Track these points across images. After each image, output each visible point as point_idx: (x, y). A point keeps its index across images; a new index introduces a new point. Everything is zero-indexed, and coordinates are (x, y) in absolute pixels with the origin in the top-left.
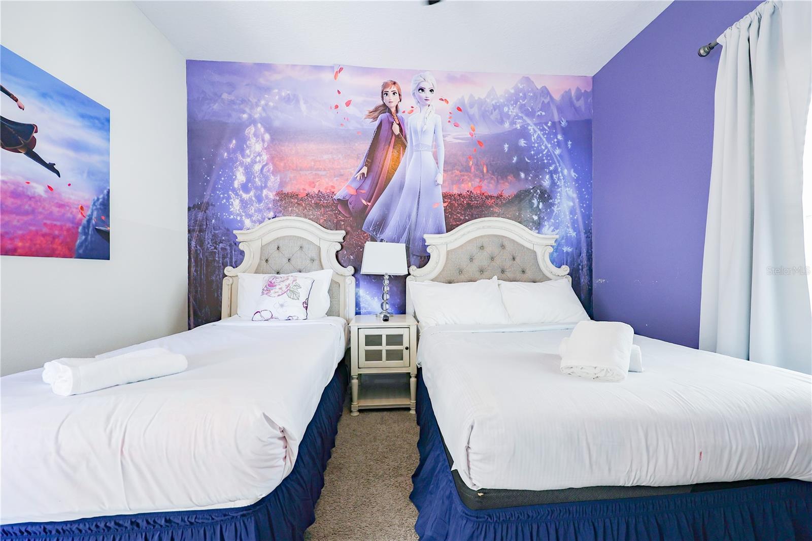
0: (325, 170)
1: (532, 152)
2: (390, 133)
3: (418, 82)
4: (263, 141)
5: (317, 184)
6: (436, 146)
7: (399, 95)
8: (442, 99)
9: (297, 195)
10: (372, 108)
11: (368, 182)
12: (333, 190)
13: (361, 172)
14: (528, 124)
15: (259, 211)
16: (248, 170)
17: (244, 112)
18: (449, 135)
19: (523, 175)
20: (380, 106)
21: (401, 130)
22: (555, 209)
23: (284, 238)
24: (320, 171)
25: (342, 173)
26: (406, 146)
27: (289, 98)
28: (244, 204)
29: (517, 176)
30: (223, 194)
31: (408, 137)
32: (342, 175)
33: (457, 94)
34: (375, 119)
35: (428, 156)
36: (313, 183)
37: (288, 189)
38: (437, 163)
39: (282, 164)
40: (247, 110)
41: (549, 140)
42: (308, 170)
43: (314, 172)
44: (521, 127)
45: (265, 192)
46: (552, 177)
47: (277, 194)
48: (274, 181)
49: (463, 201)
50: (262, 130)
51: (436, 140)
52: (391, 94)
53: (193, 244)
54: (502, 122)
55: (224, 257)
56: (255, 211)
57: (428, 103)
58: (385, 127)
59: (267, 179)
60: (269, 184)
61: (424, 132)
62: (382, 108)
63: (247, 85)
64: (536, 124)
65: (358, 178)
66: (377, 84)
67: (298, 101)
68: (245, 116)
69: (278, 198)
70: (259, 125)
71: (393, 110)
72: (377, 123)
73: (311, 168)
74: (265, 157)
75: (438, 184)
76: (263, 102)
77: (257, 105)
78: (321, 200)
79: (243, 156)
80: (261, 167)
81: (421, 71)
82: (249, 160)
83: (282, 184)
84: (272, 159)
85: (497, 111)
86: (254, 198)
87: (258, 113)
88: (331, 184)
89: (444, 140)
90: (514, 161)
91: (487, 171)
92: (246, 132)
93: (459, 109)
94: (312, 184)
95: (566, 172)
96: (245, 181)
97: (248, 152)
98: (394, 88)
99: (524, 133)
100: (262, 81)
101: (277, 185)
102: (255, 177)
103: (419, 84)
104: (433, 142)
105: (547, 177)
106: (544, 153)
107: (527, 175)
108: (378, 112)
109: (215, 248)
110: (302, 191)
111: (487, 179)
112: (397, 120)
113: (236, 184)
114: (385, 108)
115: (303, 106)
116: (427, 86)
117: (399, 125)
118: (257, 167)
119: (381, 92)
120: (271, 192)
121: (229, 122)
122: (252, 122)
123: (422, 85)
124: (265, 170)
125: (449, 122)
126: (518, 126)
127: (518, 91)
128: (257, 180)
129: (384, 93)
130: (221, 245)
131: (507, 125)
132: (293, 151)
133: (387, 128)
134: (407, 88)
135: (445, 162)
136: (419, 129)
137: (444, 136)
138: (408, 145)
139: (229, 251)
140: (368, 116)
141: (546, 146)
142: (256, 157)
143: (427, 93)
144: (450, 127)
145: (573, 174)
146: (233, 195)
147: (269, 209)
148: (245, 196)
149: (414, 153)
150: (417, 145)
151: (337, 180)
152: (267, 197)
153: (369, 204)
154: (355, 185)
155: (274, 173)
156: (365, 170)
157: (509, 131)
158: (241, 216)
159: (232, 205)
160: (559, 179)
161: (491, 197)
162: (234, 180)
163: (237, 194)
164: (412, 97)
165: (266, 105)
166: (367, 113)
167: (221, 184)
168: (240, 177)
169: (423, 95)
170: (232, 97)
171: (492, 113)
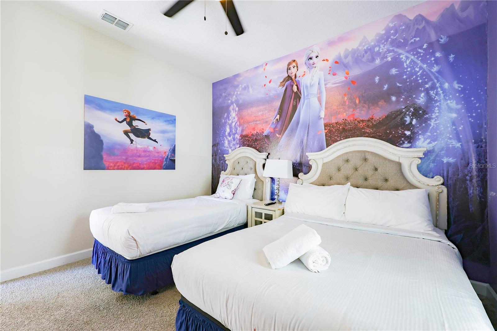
0: (259, 121)
1: (405, 77)
2: (292, 91)
3: (308, 55)
4: (236, 111)
5: (256, 128)
6: (320, 92)
7: (297, 67)
8: (324, 60)
9: (248, 135)
10: (282, 80)
11: (280, 123)
12: (263, 131)
13: (276, 118)
14: (400, 54)
15: (234, 145)
16: (230, 126)
17: (229, 100)
18: (329, 83)
19: (394, 99)
20: (286, 77)
21: (298, 88)
22: (432, 123)
23: (240, 158)
24: (257, 121)
25: (267, 121)
26: (301, 98)
27: (245, 88)
28: (229, 142)
29: (388, 100)
30: (222, 138)
31: (302, 92)
32: (267, 122)
34: (283, 86)
35: (314, 101)
36: (254, 128)
37: (244, 133)
38: (320, 104)
39: (242, 121)
40: (230, 98)
41: (424, 61)
42: (252, 122)
43: (255, 123)
44: (391, 59)
45: (236, 135)
46: (428, 94)
47: (240, 136)
48: (239, 130)
49: (339, 127)
50: (235, 106)
51: (320, 88)
52: (292, 68)
53: (213, 161)
54: (373, 60)
55: (222, 167)
56: (233, 145)
57: (314, 65)
58: (289, 89)
59: (237, 129)
60: (238, 131)
61: (311, 86)
62: (287, 78)
63: (231, 87)
64: (408, 52)
65: (275, 122)
66: (285, 65)
67: (249, 88)
68: (230, 101)
69: (241, 138)
70: (234, 104)
71: (293, 78)
72: (284, 88)
73: (254, 121)
74: (236, 119)
75: (321, 118)
76: (236, 93)
77: (234, 95)
78: (257, 137)
79: (229, 121)
80: (235, 124)
81: (310, 47)
82: (230, 121)
83: (242, 131)
84: (239, 119)
85: (369, 53)
86: (232, 139)
87: (234, 98)
88: (262, 128)
89: (325, 87)
90: (385, 89)
91: (360, 102)
92: (230, 108)
93: (336, 62)
94: (254, 129)
95: (446, 85)
96: (229, 131)
97: (230, 118)
98: (294, 64)
99: (397, 62)
100: (236, 83)
101: (240, 132)
102: (233, 129)
103: (309, 55)
104: (318, 91)
105: (423, 95)
106: (419, 74)
107: (398, 97)
108: (285, 81)
109: (220, 163)
110: (250, 133)
111: (359, 108)
112: (295, 83)
113: (227, 134)
114: (289, 78)
115: (251, 90)
116: (313, 55)
117: (297, 85)
118: (234, 124)
119: (286, 69)
120: (238, 135)
121: (224, 105)
122: (232, 103)
123: (311, 56)
124: (236, 125)
125: (329, 73)
126: (389, 59)
127: (388, 30)
128: (233, 130)
129: (289, 69)
130: (221, 161)
131: (378, 61)
132: (247, 114)
133: (290, 88)
134: (302, 61)
135: (326, 103)
136: (309, 85)
137: (325, 85)
138: (302, 97)
139: (224, 164)
140: (280, 86)
141: (421, 66)
142: (233, 120)
144: (330, 77)
145: (456, 85)
146: (225, 139)
147: (237, 144)
148: (229, 138)
149: (306, 101)
150: (308, 95)
151: (265, 125)
152: (237, 138)
153: (280, 136)
154: (273, 126)
155: (239, 126)
156: (278, 117)
157: (380, 65)
158: (228, 148)
159: (225, 143)
160: (437, 94)
161: (363, 121)
162: (226, 131)
163: (227, 138)
164: (305, 65)
165: (237, 93)
166: (279, 84)
167: (222, 134)
168: (228, 130)
169: (311, 61)
170: (226, 94)
171: (364, 56)
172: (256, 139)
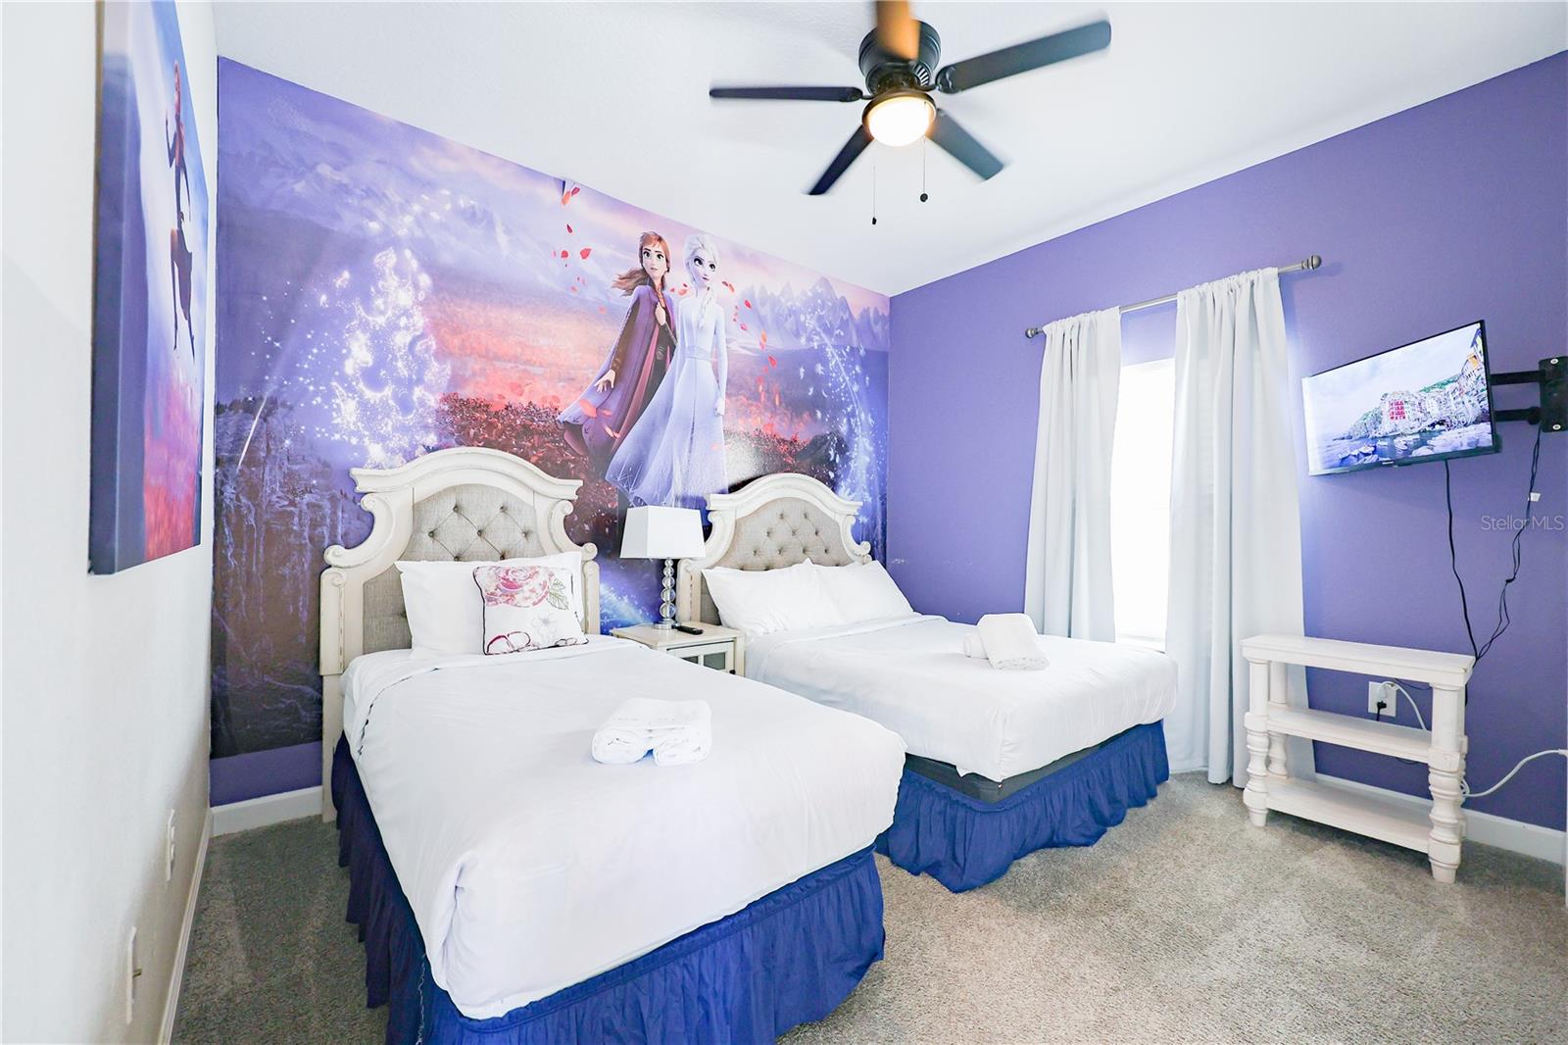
0: (541, 366)
1: (830, 385)
2: (652, 320)
3: (694, 247)
4: (416, 286)
5: (527, 389)
6: (717, 355)
7: (667, 261)
8: (725, 283)
9: (487, 406)
10: (624, 272)
11: (617, 397)
12: (555, 404)
13: (605, 378)
14: (826, 345)
15: (403, 429)
16: (380, 341)
17: (372, 217)
18: (734, 340)
19: (819, 414)
20: (638, 272)
21: (668, 318)
22: (852, 464)
23: (467, 486)
24: (532, 365)
25: (573, 376)
26: (675, 347)
27: (474, 214)
28: (368, 411)
29: (813, 415)
30: (316, 384)
31: (678, 332)
32: (573, 379)
33: (747, 281)
34: (630, 291)
35: (705, 368)
36: (520, 386)
37: (467, 393)
38: (718, 382)
39: (457, 341)
40: (380, 214)
41: (848, 371)
42: (510, 361)
43: (521, 367)
44: (818, 346)
45: (418, 392)
46: (849, 421)
47: (446, 399)
48: (438, 373)
50: (414, 264)
51: (716, 345)
52: (654, 255)
53: (229, 491)
54: (797, 335)
55: (314, 525)
56: (396, 429)
57: (707, 283)
58: (644, 309)
59: (422, 366)
60: (428, 377)
61: (700, 329)
62: (640, 276)
63: (379, 162)
64: (834, 346)
65: (600, 388)
66: (634, 232)
67: (491, 225)
68: (374, 226)
69: (446, 408)
70: (408, 253)
71: (657, 283)
72: (632, 299)
73: (515, 359)
74: (420, 321)
75: (719, 415)
76: (417, 208)
77: (404, 209)
78: (533, 421)
79: (368, 310)
80: (409, 339)
81: (698, 231)
82: (381, 320)
83: (456, 380)
84: (435, 326)
85: (793, 317)
86: (391, 402)
87: (404, 226)
88: (552, 393)
89: (727, 347)
90: (810, 394)
91: (780, 403)
92: (377, 259)
93: (748, 305)
94: (517, 388)
95: (863, 415)
96: (371, 363)
97: (379, 302)
98: (659, 247)
99: (819, 356)
100: (415, 163)
101: (444, 382)
102: (395, 358)
103: (695, 250)
104: (713, 347)
105: (845, 420)
106: (842, 387)
107: (823, 415)
108: (634, 281)
109: (292, 503)
110: (497, 400)
111: (780, 414)
112: (662, 300)
113: (349, 367)
114: (644, 277)
115: (502, 239)
116: (707, 259)
117: (665, 309)
118: (401, 339)
119: (639, 247)
120: (433, 393)
121: (336, 229)
122: (391, 242)
123: (700, 254)
124: (418, 347)
125: (735, 320)
126: (815, 345)
127: (816, 295)
128: (400, 364)
129: (644, 252)
130: (307, 497)
131: (803, 340)
132: (481, 321)
133: (648, 311)
134: (680, 253)
135: (729, 381)
136: (694, 320)
137: (727, 341)
138: (679, 345)
139: (328, 511)
140: (618, 285)
141: (844, 378)
142: (399, 317)
143: (705, 269)
144: (735, 328)
145: (871, 420)
146: (340, 390)
147: (426, 427)
148: (370, 395)
149: (687, 360)
150: (691, 348)
151: (563, 387)
152: (422, 403)
153: (618, 436)
154: (595, 400)
155: (442, 354)
156: (611, 376)
157: (805, 350)
158: (361, 437)
159: (339, 410)
160: (856, 425)
161: (784, 441)
162: (346, 356)
163: (350, 389)
164: (685, 268)
165: (425, 215)
166: (616, 278)
167: (310, 362)
168: (359, 353)
169: (700, 268)
170: (342, 177)
171: (786, 319)
172: (524, 426)
